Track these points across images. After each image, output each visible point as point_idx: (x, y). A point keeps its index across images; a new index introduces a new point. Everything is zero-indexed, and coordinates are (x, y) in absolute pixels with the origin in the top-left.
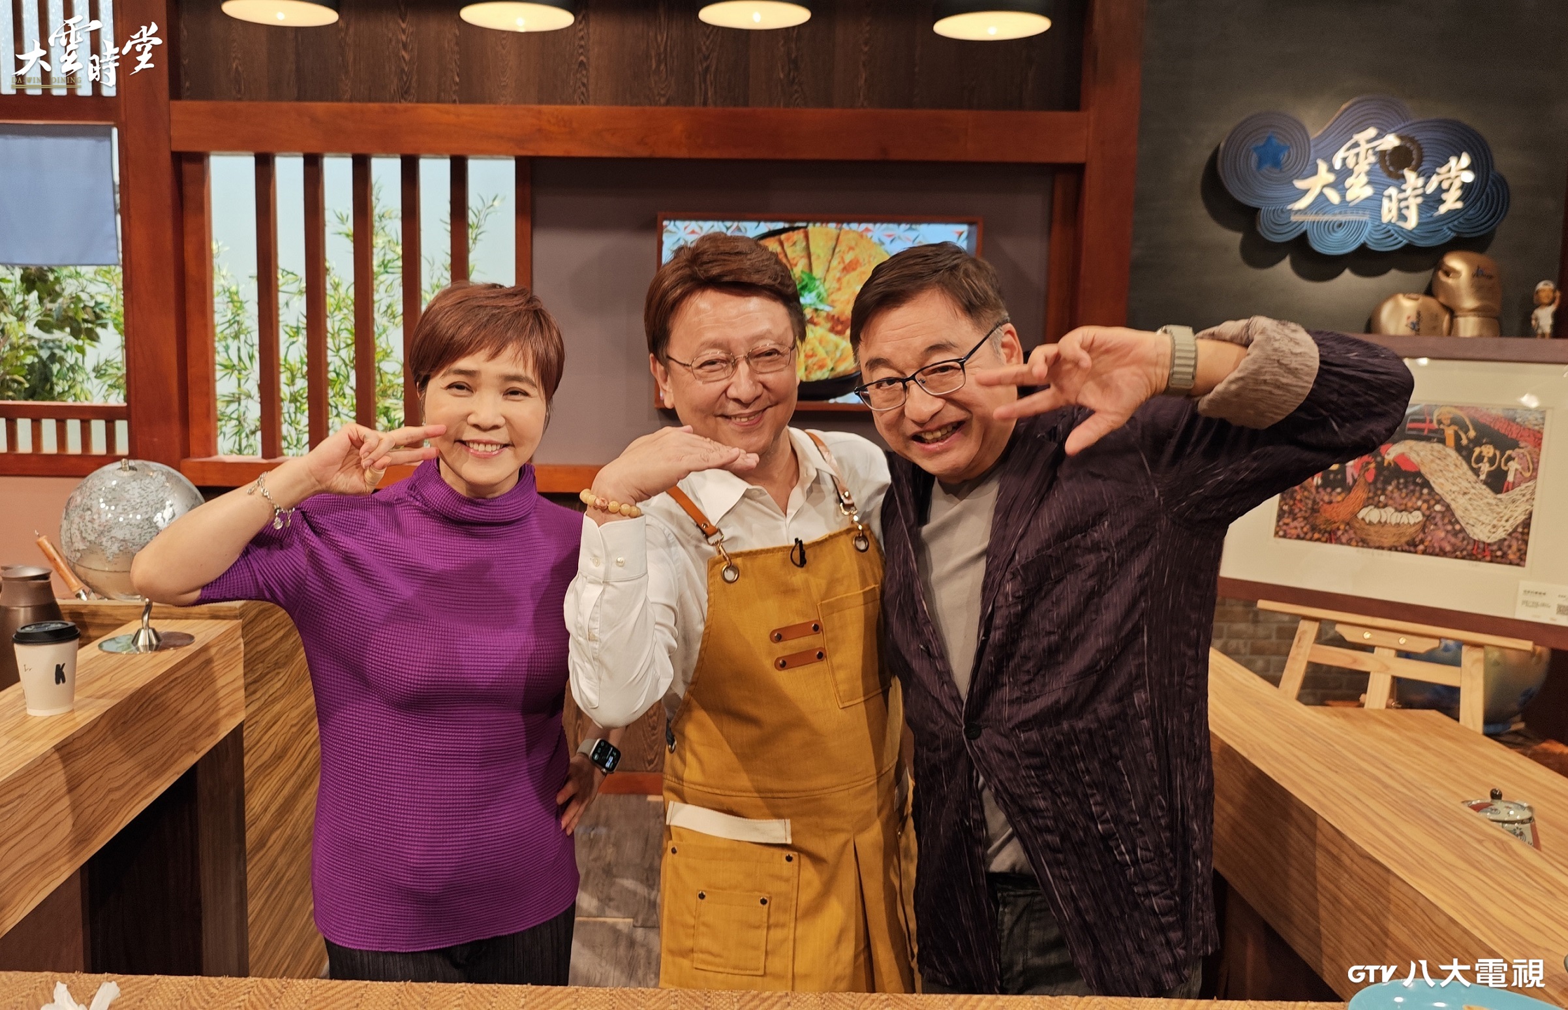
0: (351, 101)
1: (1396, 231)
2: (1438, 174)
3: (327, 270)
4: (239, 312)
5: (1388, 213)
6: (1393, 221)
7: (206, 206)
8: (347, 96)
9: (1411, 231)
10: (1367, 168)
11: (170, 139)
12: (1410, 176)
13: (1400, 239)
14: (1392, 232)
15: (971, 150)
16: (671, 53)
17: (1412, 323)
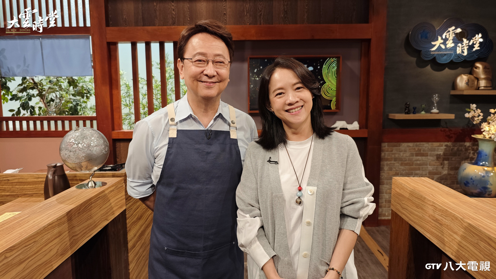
0: (158, 26)
1: (461, 56)
2: (473, 39)
3: (153, 77)
4: (129, 90)
5: (459, 51)
6: (460, 53)
7: (117, 58)
8: (157, 25)
9: (465, 56)
10: (452, 38)
11: (106, 38)
12: (465, 40)
13: (462, 58)
14: (460, 56)
15: (337, 36)
16: (250, 10)
17: (467, 83)
